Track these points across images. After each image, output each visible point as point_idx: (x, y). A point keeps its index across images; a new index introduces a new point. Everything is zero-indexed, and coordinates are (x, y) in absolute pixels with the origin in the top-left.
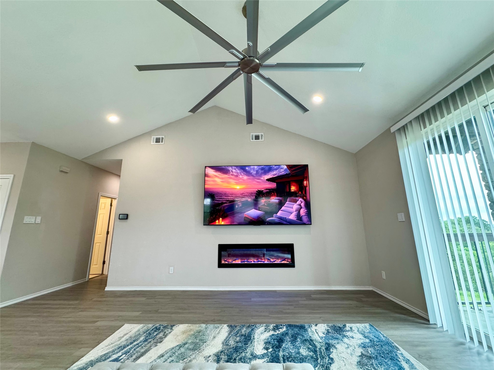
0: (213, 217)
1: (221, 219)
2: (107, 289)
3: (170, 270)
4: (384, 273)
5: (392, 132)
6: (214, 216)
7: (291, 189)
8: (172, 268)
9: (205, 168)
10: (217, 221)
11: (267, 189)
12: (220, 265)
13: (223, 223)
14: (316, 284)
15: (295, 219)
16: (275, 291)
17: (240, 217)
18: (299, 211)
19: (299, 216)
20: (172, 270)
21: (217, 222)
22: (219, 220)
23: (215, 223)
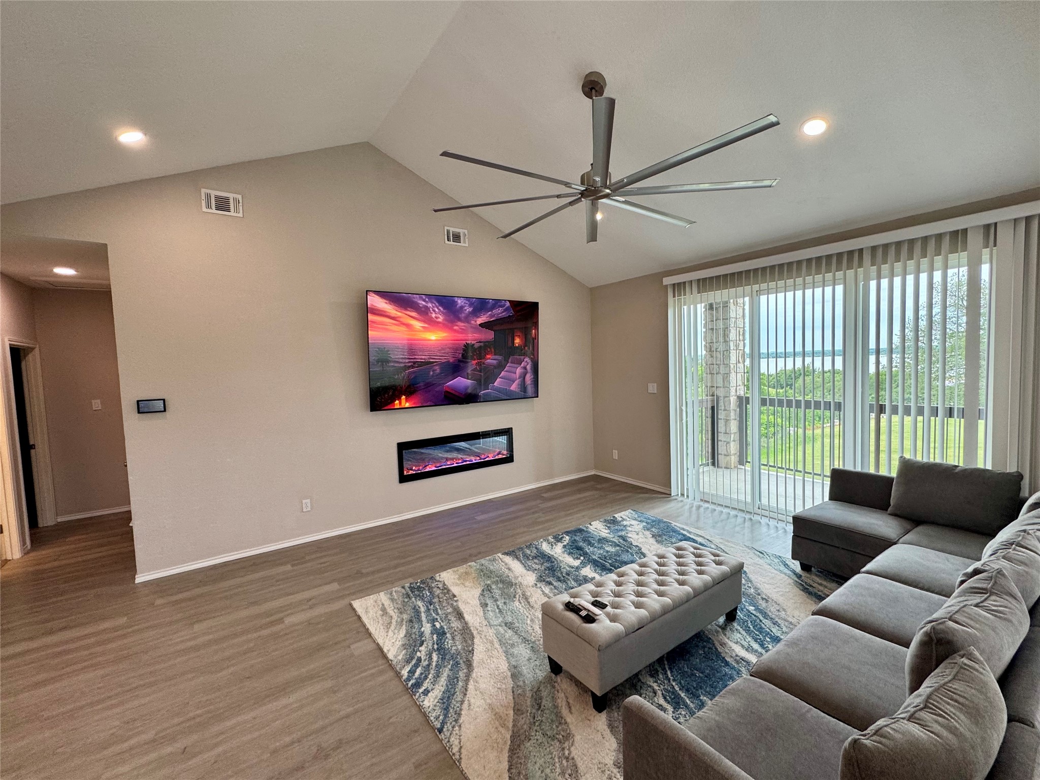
0: (388, 394)
1: (404, 397)
2: (140, 579)
3: (304, 506)
4: (615, 453)
5: (664, 283)
6: (391, 393)
7: (515, 342)
8: (308, 501)
9: (367, 294)
10: (397, 402)
11: (480, 342)
12: (403, 479)
13: (407, 405)
14: (537, 480)
15: (517, 390)
16: (490, 501)
17: (437, 392)
18: (523, 376)
19: (523, 387)
20: (309, 505)
21: (397, 404)
22: (399, 399)
23: (394, 406)
